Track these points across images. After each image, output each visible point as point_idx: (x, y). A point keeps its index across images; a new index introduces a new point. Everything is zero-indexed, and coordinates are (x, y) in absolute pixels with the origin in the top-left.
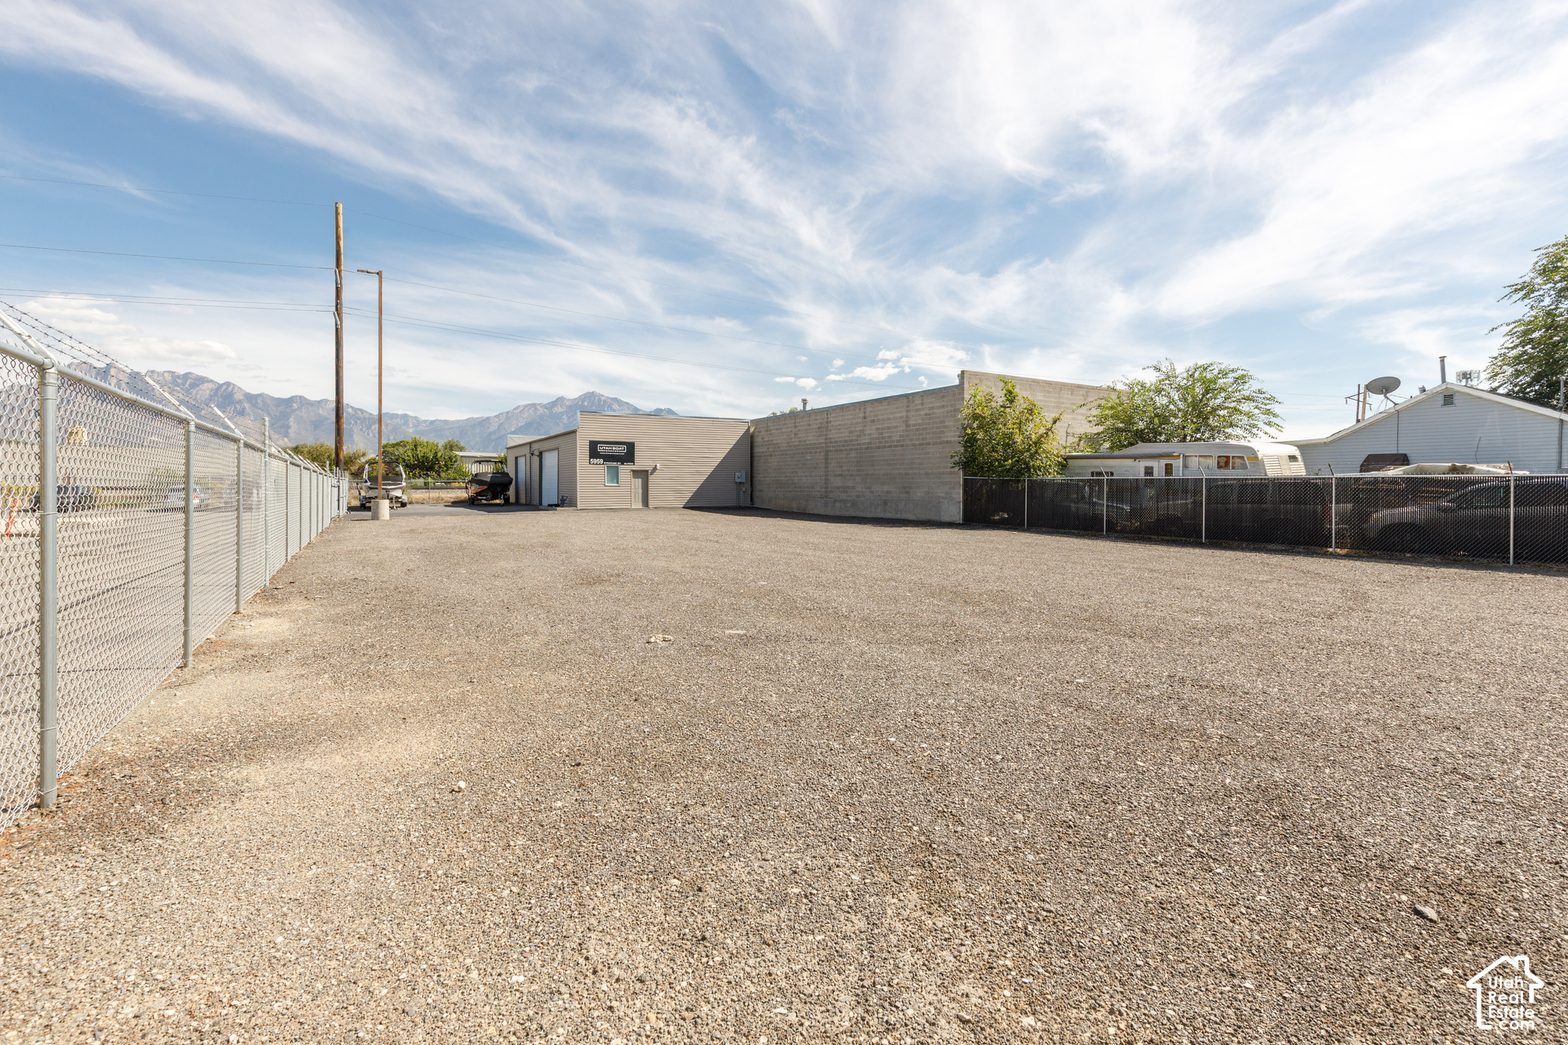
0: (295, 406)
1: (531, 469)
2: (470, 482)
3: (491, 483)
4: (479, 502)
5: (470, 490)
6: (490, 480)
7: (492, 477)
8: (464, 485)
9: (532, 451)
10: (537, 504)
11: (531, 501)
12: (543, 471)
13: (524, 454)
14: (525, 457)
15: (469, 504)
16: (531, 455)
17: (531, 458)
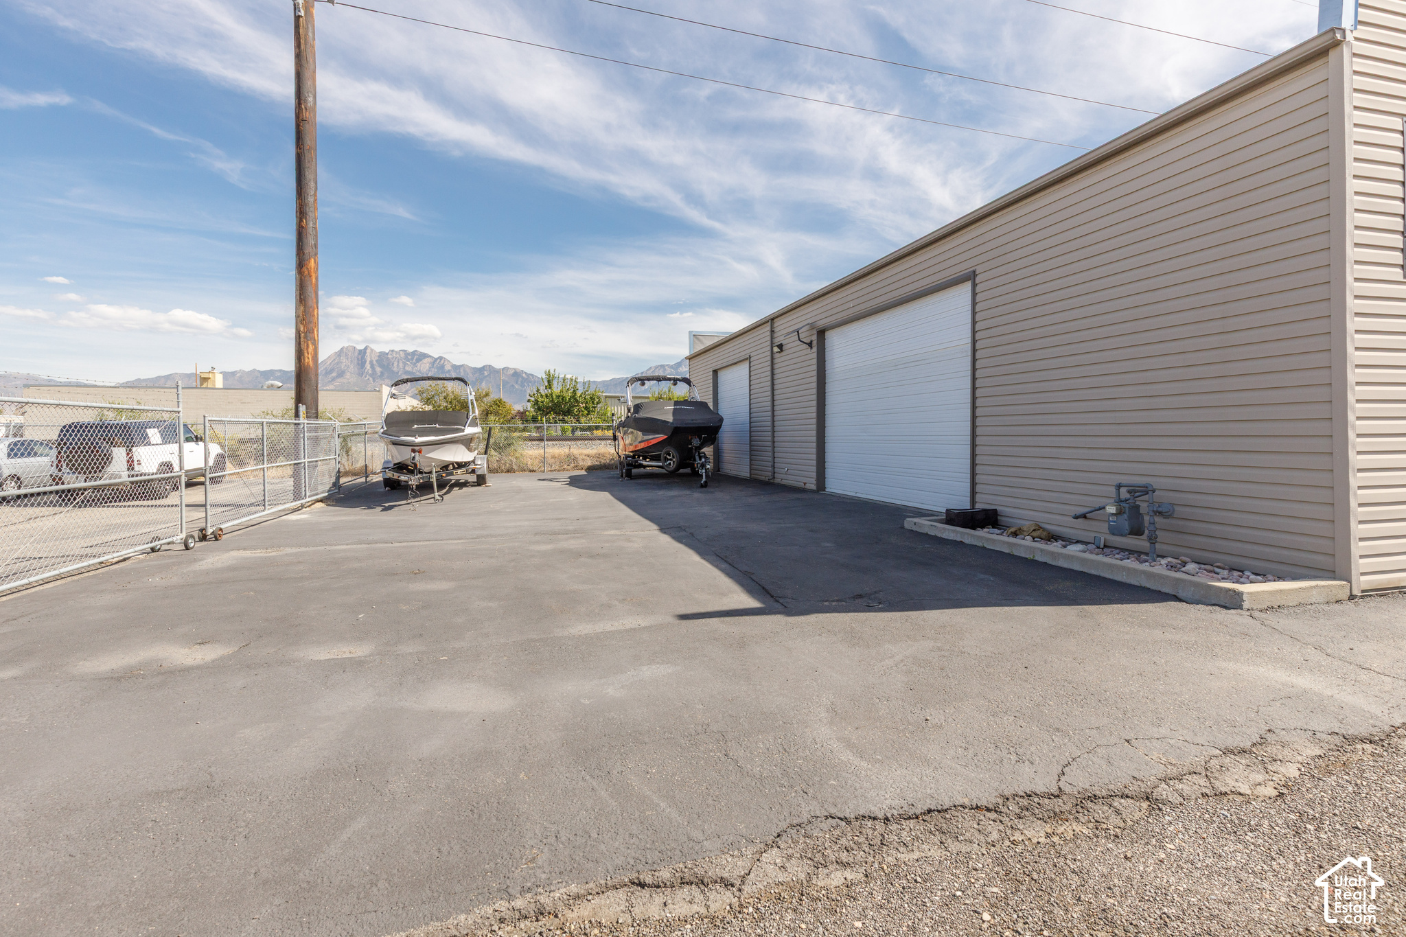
0: (486, 373)
1: (773, 390)
2: (622, 425)
3: (675, 426)
4: (642, 470)
5: (621, 443)
6: (674, 419)
7: (675, 412)
8: (610, 433)
9: (778, 341)
10: (807, 485)
11: (776, 474)
12: (832, 388)
13: (744, 355)
14: (748, 362)
15: (622, 476)
16: (776, 349)
17: (772, 359)
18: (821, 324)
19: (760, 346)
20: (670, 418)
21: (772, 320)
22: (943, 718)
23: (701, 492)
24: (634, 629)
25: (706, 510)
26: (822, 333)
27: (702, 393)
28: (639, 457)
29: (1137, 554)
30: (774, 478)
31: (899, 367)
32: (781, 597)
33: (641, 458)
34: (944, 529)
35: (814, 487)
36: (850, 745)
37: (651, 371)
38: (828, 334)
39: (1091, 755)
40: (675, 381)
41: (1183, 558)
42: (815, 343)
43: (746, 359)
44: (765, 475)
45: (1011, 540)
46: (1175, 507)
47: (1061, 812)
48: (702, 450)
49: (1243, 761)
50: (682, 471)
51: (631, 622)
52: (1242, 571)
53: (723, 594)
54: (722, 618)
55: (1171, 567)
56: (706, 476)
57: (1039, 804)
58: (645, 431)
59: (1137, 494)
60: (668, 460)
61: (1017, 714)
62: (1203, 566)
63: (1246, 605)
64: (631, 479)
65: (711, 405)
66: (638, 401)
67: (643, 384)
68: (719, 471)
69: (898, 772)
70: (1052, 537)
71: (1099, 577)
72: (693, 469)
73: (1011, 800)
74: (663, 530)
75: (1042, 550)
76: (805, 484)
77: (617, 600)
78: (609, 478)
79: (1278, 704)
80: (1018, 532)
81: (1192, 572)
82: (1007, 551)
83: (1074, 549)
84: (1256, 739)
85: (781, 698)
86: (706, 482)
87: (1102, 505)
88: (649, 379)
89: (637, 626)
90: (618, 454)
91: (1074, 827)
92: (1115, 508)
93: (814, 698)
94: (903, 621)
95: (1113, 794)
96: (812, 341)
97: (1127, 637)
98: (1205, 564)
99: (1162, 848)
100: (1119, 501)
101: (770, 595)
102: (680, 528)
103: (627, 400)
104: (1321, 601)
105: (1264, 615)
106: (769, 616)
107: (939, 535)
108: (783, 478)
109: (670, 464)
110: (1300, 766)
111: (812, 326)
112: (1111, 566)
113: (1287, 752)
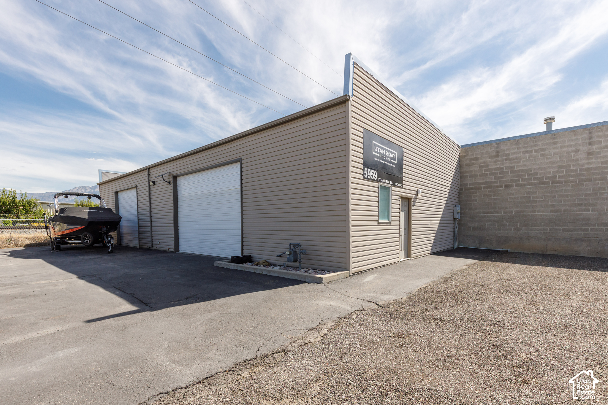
1: (150, 203)
2: (51, 220)
3: (90, 221)
4: (69, 245)
5: (52, 231)
6: (88, 217)
7: (89, 213)
8: (43, 225)
9: (152, 179)
10: (170, 249)
11: (153, 245)
12: (181, 204)
13: (134, 185)
14: (136, 189)
15: (53, 249)
16: (151, 184)
17: (149, 188)
18: (175, 173)
19: (142, 180)
20: (86, 217)
21: (149, 169)
22: (217, 341)
23: (108, 256)
24: (54, 333)
25: (110, 265)
26: (175, 178)
27: (108, 203)
28: (66, 238)
29: (296, 268)
30: (152, 247)
31: (212, 196)
32: (149, 303)
33: (67, 239)
34: (230, 265)
35: (173, 250)
36: (174, 361)
37: (76, 189)
38: (179, 179)
39: (269, 341)
40: (90, 196)
41: (309, 268)
42: (172, 182)
43: (135, 187)
44: (148, 245)
45: (256, 267)
46: (307, 251)
47: (256, 364)
48: (110, 234)
49: (313, 332)
50: (95, 245)
51: (51, 330)
52: (324, 271)
53: (116, 306)
54: (114, 318)
55: (305, 272)
56: (111, 247)
57: (248, 363)
58: (68, 223)
59: (296, 247)
60: (86, 239)
61: (246, 333)
62: (314, 270)
63: (323, 282)
64: (60, 251)
65: (114, 210)
66: (62, 207)
67: (67, 197)
68: (121, 244)
69: (195, 367)
70: (270, 264)
71: (283, 277)
72: (103, 244)
73: (238, 365)
74: (81, 277)
75: (265, 270)
76: (169, 249)
77: (43, 319)
78: (43, 251)
79: (326, 312)
80: (258, 264)
81: (311, 273)
82: (253, 272)
83: (276, 268)
84: (318, 324)
85: (143, 349)
86: (111, 250)
87: (284, 252)
88: (71, 194)
89: (57, 331)
90: (50, 237)
91: (259, 368)
92: (289, 252)
93: (160, 346)
94: (207, 305)
95: (274, 353)
96: (170, 181)
97: (288, 298)
98: (315, 270)
99: (286, 366)
100: (290, 250)
101: (143, 303)
102: (93, 276)
103: (55, 206)
104: (343, 278)
105: (328, 284)
106: (142, 313)
107: (228, 267)
108: (157, 246)
109: (87, 241)
110: (328, 329)
111: (170, 174)
112: (286, 273)
113: (325, 326)
